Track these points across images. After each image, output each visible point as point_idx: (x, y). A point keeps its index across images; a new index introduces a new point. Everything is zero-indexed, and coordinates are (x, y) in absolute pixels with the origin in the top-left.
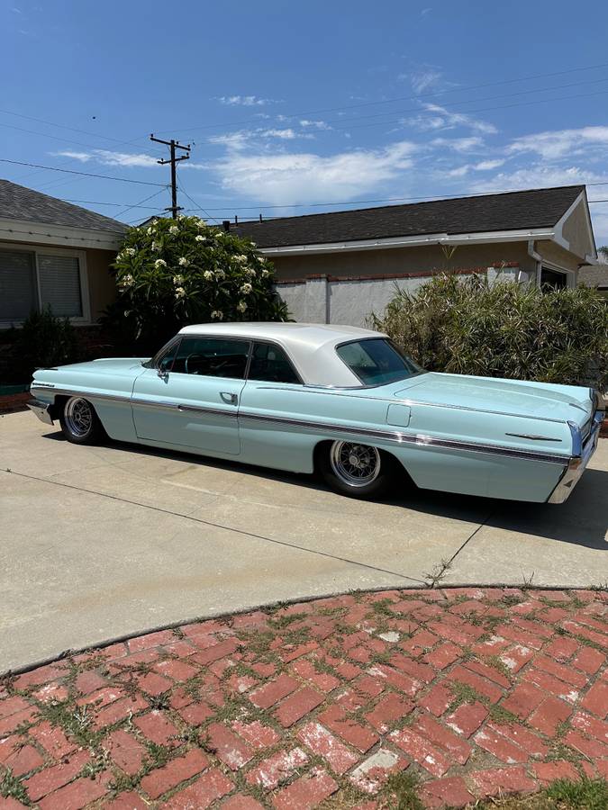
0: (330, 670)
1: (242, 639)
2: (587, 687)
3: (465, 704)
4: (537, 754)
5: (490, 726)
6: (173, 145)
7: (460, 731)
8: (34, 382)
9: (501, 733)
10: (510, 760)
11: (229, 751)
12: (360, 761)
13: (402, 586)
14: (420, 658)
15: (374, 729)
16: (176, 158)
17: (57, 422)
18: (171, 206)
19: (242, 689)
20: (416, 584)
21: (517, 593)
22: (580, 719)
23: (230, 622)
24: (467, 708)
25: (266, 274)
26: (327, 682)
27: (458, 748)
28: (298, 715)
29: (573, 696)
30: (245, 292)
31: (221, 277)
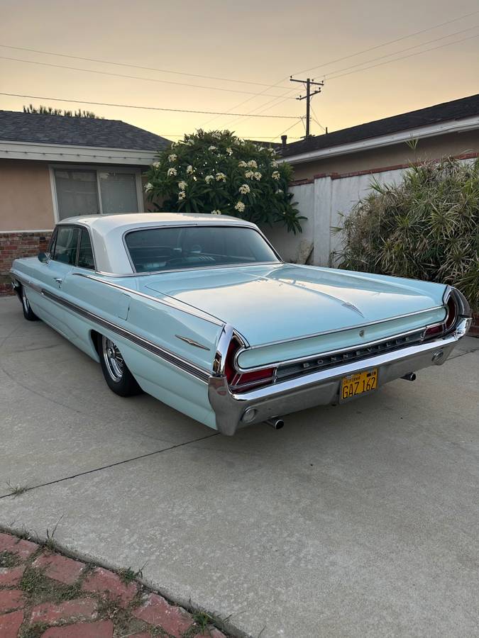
6: (308, 82)
16: (311, 93)
30: (242, 192)
31: (221, 180)
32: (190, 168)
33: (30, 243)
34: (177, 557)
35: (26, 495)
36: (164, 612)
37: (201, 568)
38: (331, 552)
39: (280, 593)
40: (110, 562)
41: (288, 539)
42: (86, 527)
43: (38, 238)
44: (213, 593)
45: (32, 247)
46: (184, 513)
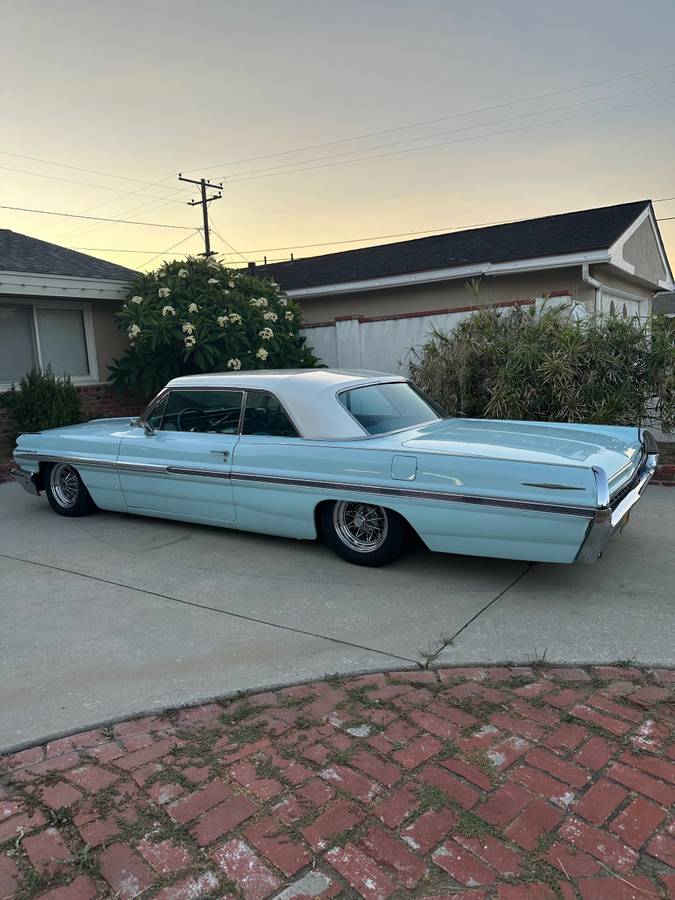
0: (273, 774)
1: (181, 739)
2: (587, 786)
3: (430, 813)
4: (507, 874)
5: (456, 838)
6: (203, 184)
7: (416, 846)
8: (17, 448)
9: (467, 847)
10: (472, 882)
11: (124, 877)
12: (282, 888)
13: (388, 667)
14: (389, 756)
15: (309, 845)
16: (207, 198)
17: (43, 493)
18: (204, 251)
19: (163, 799)
20: (407, 664)
21: (528, 673)
22: (572, 828)
23: (174, 718)
24: (431, 817)
25: (289, 316)
26: (267, 788)
27: (407, 868)
28: (221, 831)
29: (568, 798)
30: (264, 337)
31: (237, 322)
32: (193, 307)
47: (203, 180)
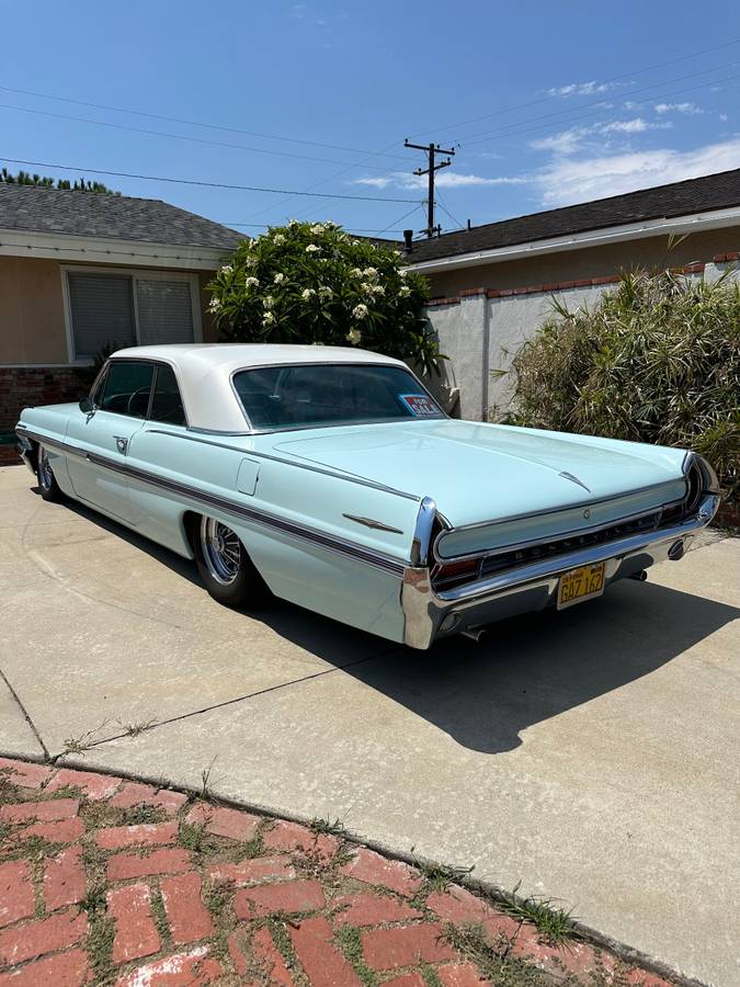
6: (432, 149)
8: (20, 423)
16: (435, 166)
25: (404, 292)
30: (357, 316)
31: (327, 297)
32: (279, 277)
33: (29, 385)
34: (380, 805)
35: (146, 735)
36: (382, 869)
37: (416, 816)
38: (578, 795)
39: (525, 843)
40: (293, 812)
41: (518, 781)
42: (246, 772)
43: (42, 377)
44: (441, 844)
45: (33, 390)
46: (370, 752)
47: (432, 146)
